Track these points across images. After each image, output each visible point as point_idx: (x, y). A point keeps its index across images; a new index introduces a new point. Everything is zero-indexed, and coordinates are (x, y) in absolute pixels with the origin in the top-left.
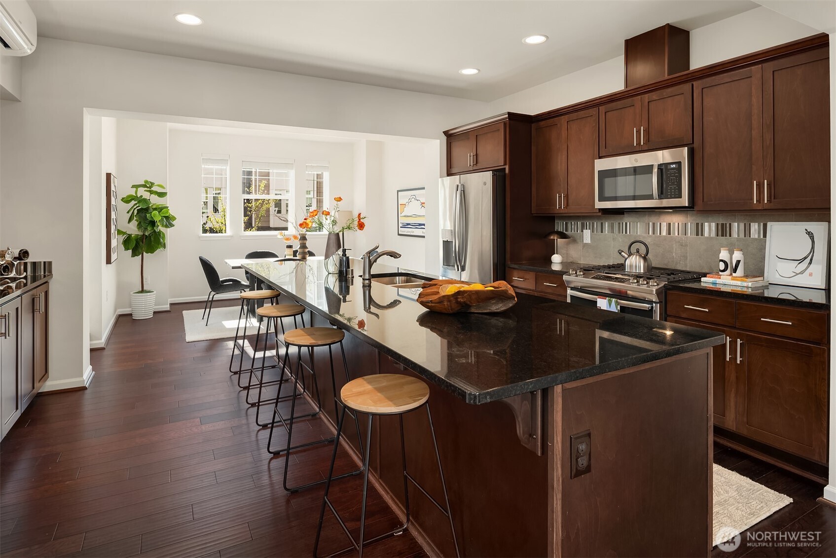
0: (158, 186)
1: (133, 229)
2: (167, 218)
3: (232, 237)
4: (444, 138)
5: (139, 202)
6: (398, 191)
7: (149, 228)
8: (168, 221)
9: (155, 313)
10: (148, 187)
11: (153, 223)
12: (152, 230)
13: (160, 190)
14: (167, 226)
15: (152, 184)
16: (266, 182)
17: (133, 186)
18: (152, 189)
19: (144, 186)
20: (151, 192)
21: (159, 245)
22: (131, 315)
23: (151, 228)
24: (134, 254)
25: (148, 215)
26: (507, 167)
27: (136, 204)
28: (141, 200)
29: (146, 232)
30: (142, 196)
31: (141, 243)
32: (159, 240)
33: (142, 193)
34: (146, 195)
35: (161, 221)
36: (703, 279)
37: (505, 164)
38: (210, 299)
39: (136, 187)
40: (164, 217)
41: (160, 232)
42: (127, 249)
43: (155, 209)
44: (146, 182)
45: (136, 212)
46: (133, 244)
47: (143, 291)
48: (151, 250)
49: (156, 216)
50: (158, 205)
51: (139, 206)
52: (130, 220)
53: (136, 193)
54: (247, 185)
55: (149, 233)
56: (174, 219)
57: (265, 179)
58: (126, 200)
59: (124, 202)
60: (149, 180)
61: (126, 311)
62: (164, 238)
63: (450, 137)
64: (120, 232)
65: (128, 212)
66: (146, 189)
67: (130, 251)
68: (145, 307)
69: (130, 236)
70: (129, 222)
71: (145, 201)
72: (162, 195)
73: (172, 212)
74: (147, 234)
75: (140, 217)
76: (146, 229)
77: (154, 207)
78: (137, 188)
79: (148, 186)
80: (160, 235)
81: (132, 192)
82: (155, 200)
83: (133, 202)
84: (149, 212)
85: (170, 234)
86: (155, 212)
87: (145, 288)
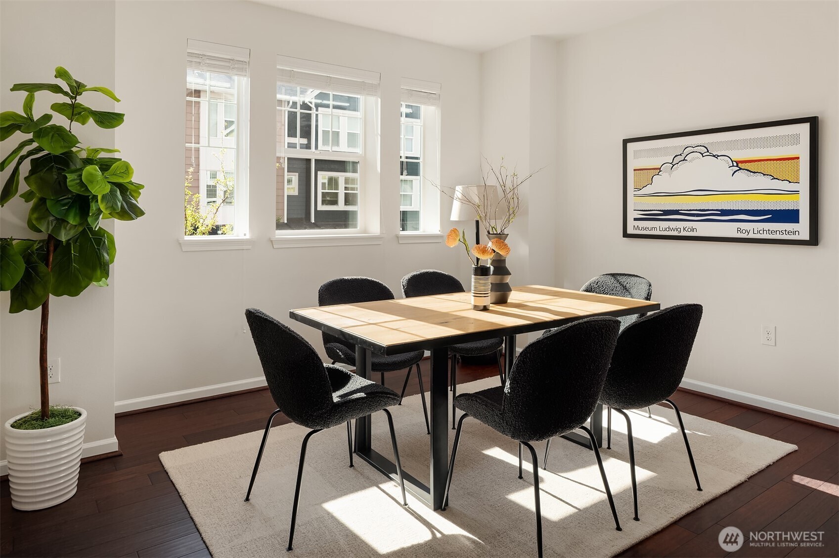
0: (99, 92)
2: (123, 189)
5: (37, 138)
7: (72, 220)
8: (127, 197)
10: (64, 94)
11: (84, 204)
12: (80, 224)
13: (102, 106)
15: (79, 84)
17: (18, 87)
19: (54, 89)
20: (75, 110)
21: (94, 269)
23: (78, 219)
24: (19, 305)
25: (70, 177)
27: (30, 142)
28: (44, 131)
29: (63, 232)
30: (45, 119)
31: (42, 266)
32: (99, 255)
34: (61, 119)
35: (109, 198)
39: (30, 89)
40: (117, 186)
41: (100, 233)
44: (60, 76)
46: (18, 271)
48: (71, 286)
49: (95, 185)
50: (96, 152)
51: (37, 150)
53: (28, 107)
55: (72, 233)
66: (60, 98)
67: (8, 295)
71: (58, 133)
72: (108, 120)
74: (63, 237)
75: (42, 185)
76: (61, 222)
78: (30, 94)
79: (66, 90)
82: (87, 136)
84: (73, 167)
86: (89, 168)
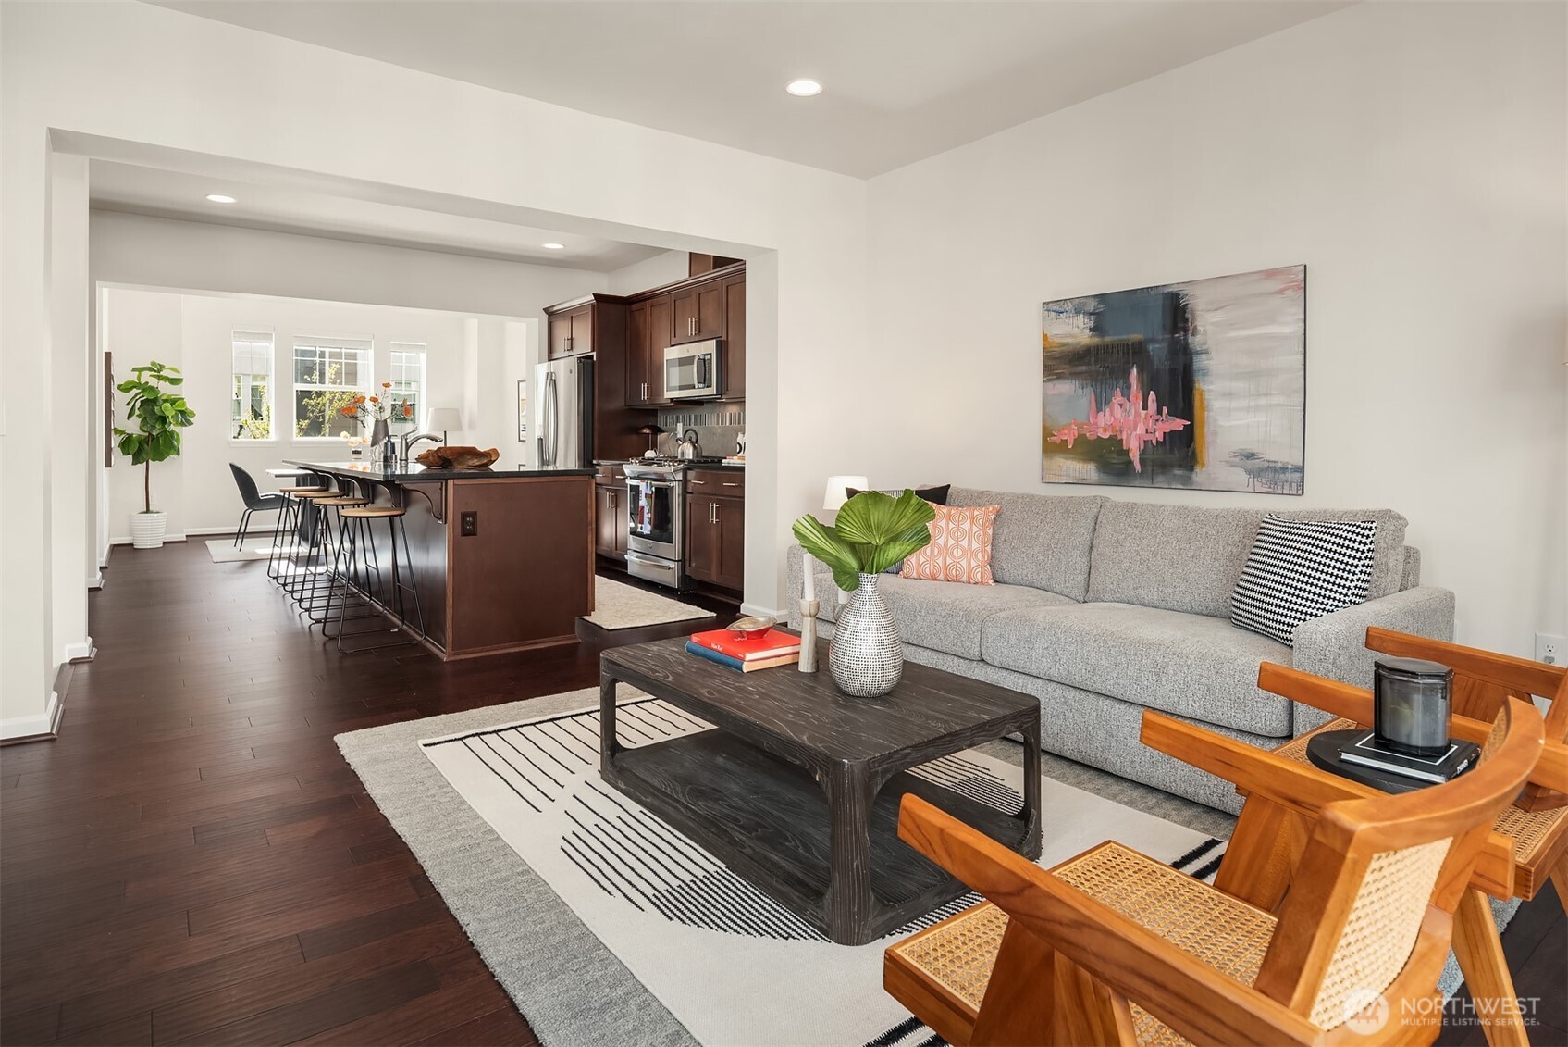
0: (171, 369)
1: (133, 427)
2: (183, 413)
3: (276, 443)
4: (545, 316)
5: (143, 391)
6: (519, 382)
7: (159, 426)
8: (185, 417)
9: (164, 543)
10: (155, 371)
11: (163, 419)
12: (163, 428)
13: (172, 375)
14: (183, 424)
15: (162, 367)
16: (338, 366)
17: (134, 370)
18: (161, 373)
19: (150, 369)
20: (160, 378)
21: (170, 450)
22: (132, 545)
23: (161, 426)
24: (136, 461)
25: (156, 408)
26: (594, 353)
27: (140, 393)
28: (146, 388)
29: (154, 431)
30: (147, 383)
31: (146, 446)
32: (172, 443)
33: (146, 377)
34: (153, 382)
35: (174, 417)
36: (724, 461)
37: (593, 351)
38: (242, 531)
39: (140, 370)
40: (179, 411)
41: (172, 432)
42: (126, 453)
43: (166, 401)
44: (153, 363)
45: (138, 404)
46: (135, 447)
47: (148, 511)
48: (160, 456)
49: (169, 411)
50: (170, 396)
51: (143, 396)
52: (130, 415)
53: (139, 378)
54: (305, 371)
55: (158, 432)
56: (193, 414)
57: (336, 363)
58: (125, 388)
59: (121, 390)
60: (157, 362)
61: (126, 540)
62: (178, 439)
63: (551, 314)
64: (118, 431)
65: (128, 404)
66: (153, 373)
67: (130, 457)
68: (150, 534)
69: (130, 436)
70: (128, 418)
71: (152, 389)
72: (176, 382)
73: (189, 407)
74: (155, 434)
75: (145, 411)
76: (153, 427)
77: (164, 398)
78: (140, 372)
79: (156, 369)
80: (172, 437)
81: (133, 377)
82: (165, 389)
83: (135, 391)
84: (158, 404)
85: (185, 435)
86: (166, 404)
87: (151, 509)
